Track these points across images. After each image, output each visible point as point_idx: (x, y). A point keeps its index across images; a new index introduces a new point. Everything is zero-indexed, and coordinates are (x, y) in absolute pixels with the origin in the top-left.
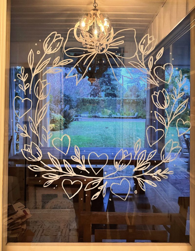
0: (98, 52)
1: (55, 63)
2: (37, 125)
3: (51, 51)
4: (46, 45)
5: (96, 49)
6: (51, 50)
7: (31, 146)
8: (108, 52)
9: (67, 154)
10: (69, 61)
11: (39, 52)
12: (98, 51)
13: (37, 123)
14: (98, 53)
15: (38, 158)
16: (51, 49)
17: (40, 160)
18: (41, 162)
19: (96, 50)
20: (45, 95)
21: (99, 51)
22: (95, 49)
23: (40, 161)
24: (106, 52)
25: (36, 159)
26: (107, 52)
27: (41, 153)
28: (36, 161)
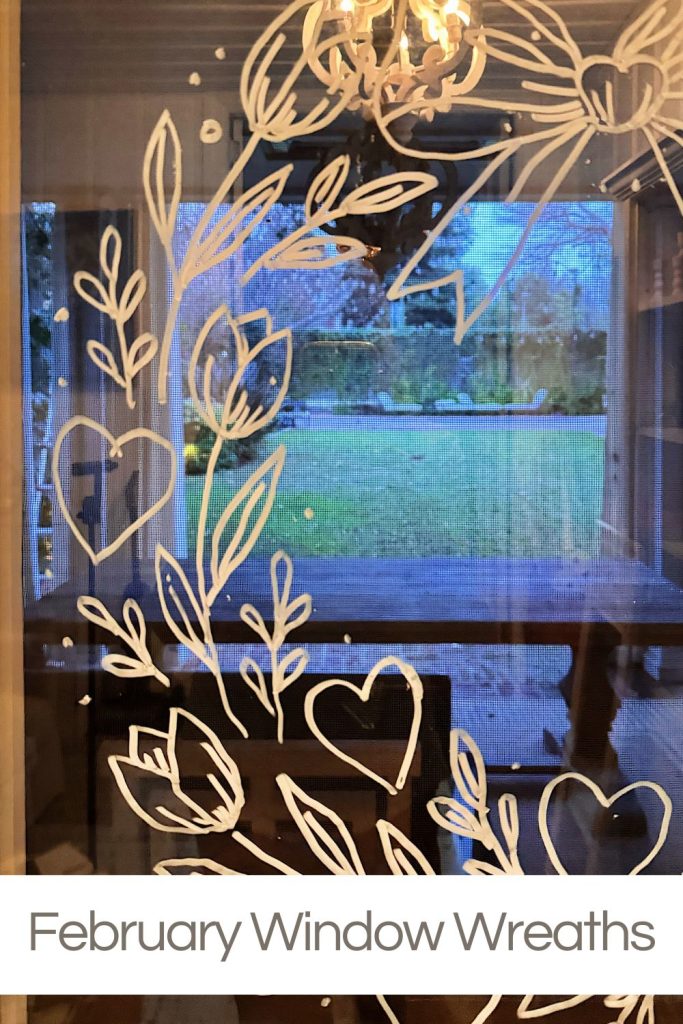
0: (602, 123)
1: (318, 200)
2: (209, 600)
3: (295, 121)
4: (262, 82)
5: (584, 106)
6: (293, 114)
7: (171, 736)
8: (662, 124)
9: (400, 785)
10: (408, 185)
11: (211, 131)
12: (598, 115)
13: (208, 587)
14: (602, 128)
15: (220, 812)
16: (294, 107)
17: (232, 825)
18: (237, 836)
19: (587, 113)
20: (260, 409)
21: (604, 119)
22: (577, 104)
23: (230, 832)
24: (649, 126)
25: (206, 819)
26: (655, 125)
27: (234, 778)
28: (206, 831)
